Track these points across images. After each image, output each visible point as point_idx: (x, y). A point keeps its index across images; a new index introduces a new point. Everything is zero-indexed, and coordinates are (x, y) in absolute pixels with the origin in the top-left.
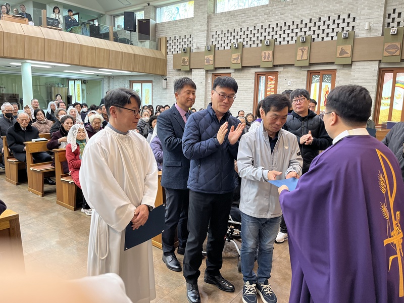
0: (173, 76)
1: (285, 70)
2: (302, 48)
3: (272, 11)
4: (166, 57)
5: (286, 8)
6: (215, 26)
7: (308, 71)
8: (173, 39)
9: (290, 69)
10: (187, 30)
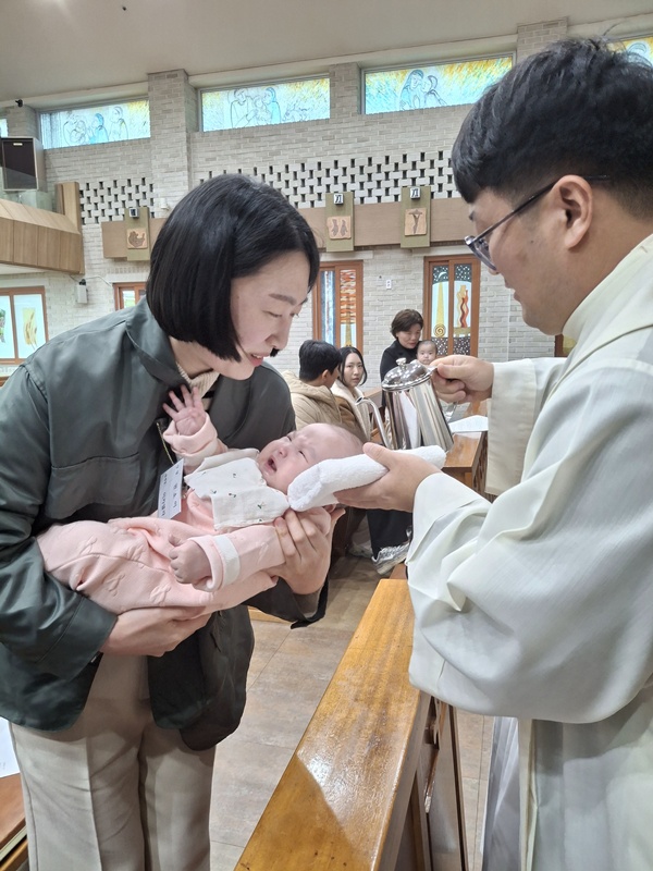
0: (104, 275)
1: (377, 257)
2: (413, 210)
3: (339, 133)
4: (80, 230)
5: (370, 128)
6: (207, 160)
7: (425, 258)
8: (97, 186)
9: (387, 254)
10: (134, 167)
